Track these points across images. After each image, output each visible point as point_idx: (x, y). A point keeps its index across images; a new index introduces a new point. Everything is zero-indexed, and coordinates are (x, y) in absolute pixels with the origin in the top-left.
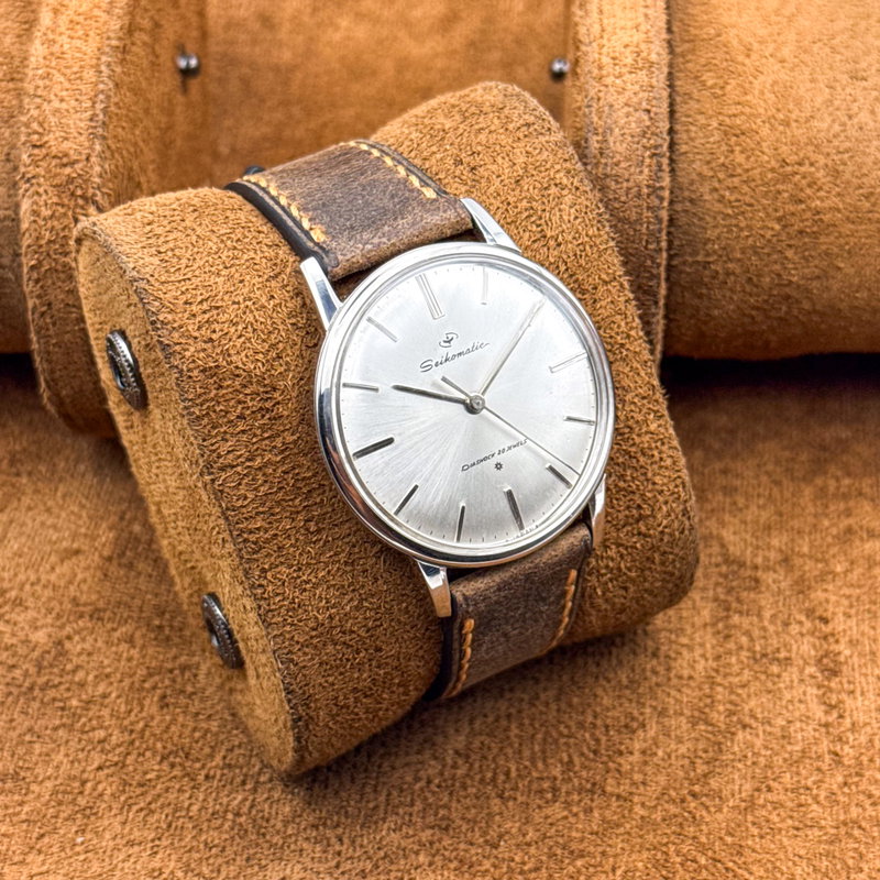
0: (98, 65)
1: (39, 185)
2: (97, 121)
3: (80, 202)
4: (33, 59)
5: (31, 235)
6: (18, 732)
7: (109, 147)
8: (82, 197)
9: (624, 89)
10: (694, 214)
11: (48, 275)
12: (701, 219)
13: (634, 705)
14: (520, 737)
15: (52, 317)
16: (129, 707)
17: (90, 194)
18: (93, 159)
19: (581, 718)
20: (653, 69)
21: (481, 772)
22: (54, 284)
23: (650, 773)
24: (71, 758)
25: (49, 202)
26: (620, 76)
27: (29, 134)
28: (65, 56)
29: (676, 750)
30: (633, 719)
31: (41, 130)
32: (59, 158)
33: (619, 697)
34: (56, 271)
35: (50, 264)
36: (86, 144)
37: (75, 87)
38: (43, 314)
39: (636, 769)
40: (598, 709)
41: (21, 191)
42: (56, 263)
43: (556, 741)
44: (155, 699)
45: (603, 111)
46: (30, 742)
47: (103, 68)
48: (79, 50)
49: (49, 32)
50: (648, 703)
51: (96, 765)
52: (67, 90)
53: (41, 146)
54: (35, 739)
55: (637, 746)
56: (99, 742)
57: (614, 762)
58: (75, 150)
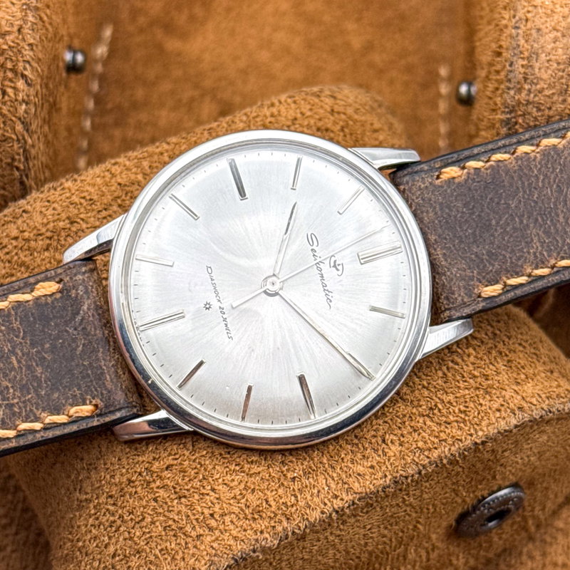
3: (10, 75)
7: (41, 19)
8: (11, 70)
17: (20, 68)
18: (26, 31)
36: (19, 14)
45: (531, 34)
58: (7, 20)
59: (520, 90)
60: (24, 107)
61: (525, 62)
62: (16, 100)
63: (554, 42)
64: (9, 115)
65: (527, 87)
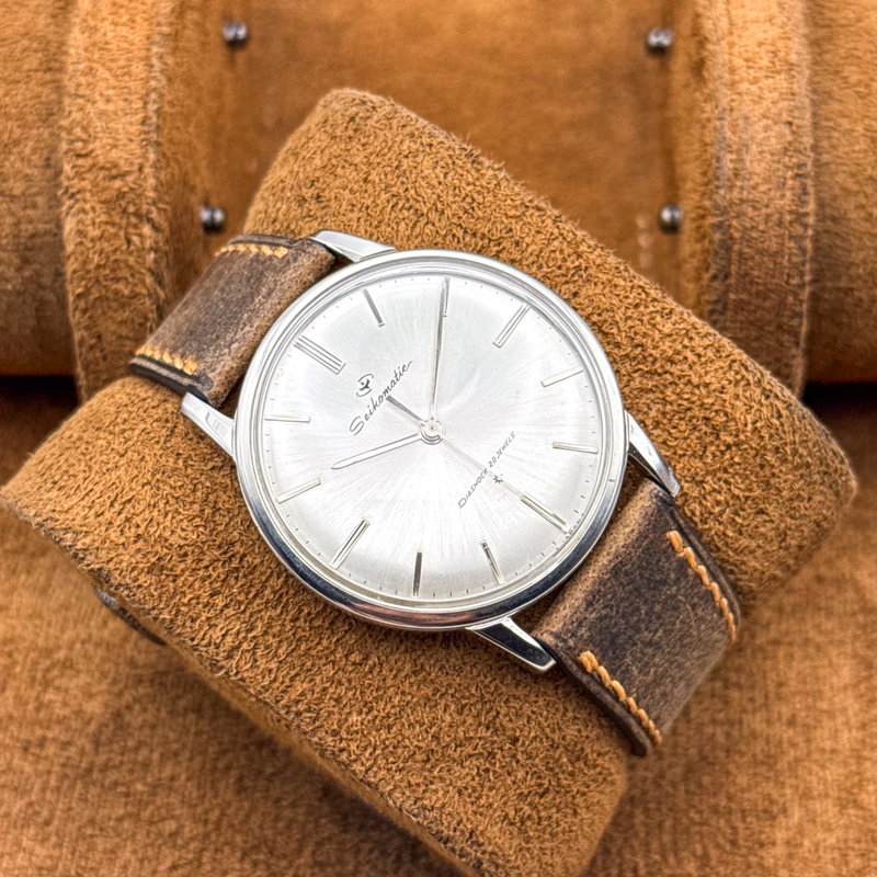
0: (147, 58)
1: (85, 201)
2: (150, 125)
3: (133, 220)
4: (72, 51)
5: (77, 259)
6: (76, 824)
7: (164, 155)
8: (135, 214)
9: (760, 97)
10: (836, 234)
11: (97, 304)
12: (844, 240)
13: (772, 784)
14: (646, 825)
15: (102, 351)
16: (202, 792)
17: (144, 212)
18: (147, 170)
19: (712, 801)
20: (794, 73)
21: (605, 868)
22: (104, 313)
23: (797, 868)
24: (140, 855)
25: (98, 220)
26: (755, 81)
27: (72, 142)
28: (109, 47)
29: (825, 840)
30: (772, 802)
31: (85, 137)
32: (108, 169)
33: (755, 774)
34: (107, 299)
35: (100, 292)
36: (138, 151)
37: (123, 84)
38: (91, 348)
39: (780, 863)
40: (732, 790)
41: (64, 208)
42: (107, 291)
43: (687, 831)
44: (232, 780)
45: (738, 125)
46: (92, 836)
47: (155, 61)
48: (125, 38)
49: (89, 18)
50: (788, 781)
51: (168, 863)
52: (114, 88)
53: (85, 156)
54: (97, 832)
55: (780, 836)
56: (171, 835)
57: (756, 855)
58: (126, 159)
59: (731, 188)
60: (152, 256)
61: (734, 157)
62: (143, 249)
63: (766, 132)
64: (137, 267)
65: (739, 183)
